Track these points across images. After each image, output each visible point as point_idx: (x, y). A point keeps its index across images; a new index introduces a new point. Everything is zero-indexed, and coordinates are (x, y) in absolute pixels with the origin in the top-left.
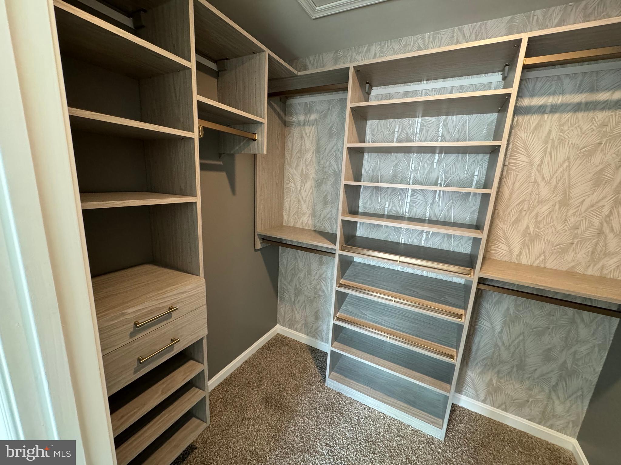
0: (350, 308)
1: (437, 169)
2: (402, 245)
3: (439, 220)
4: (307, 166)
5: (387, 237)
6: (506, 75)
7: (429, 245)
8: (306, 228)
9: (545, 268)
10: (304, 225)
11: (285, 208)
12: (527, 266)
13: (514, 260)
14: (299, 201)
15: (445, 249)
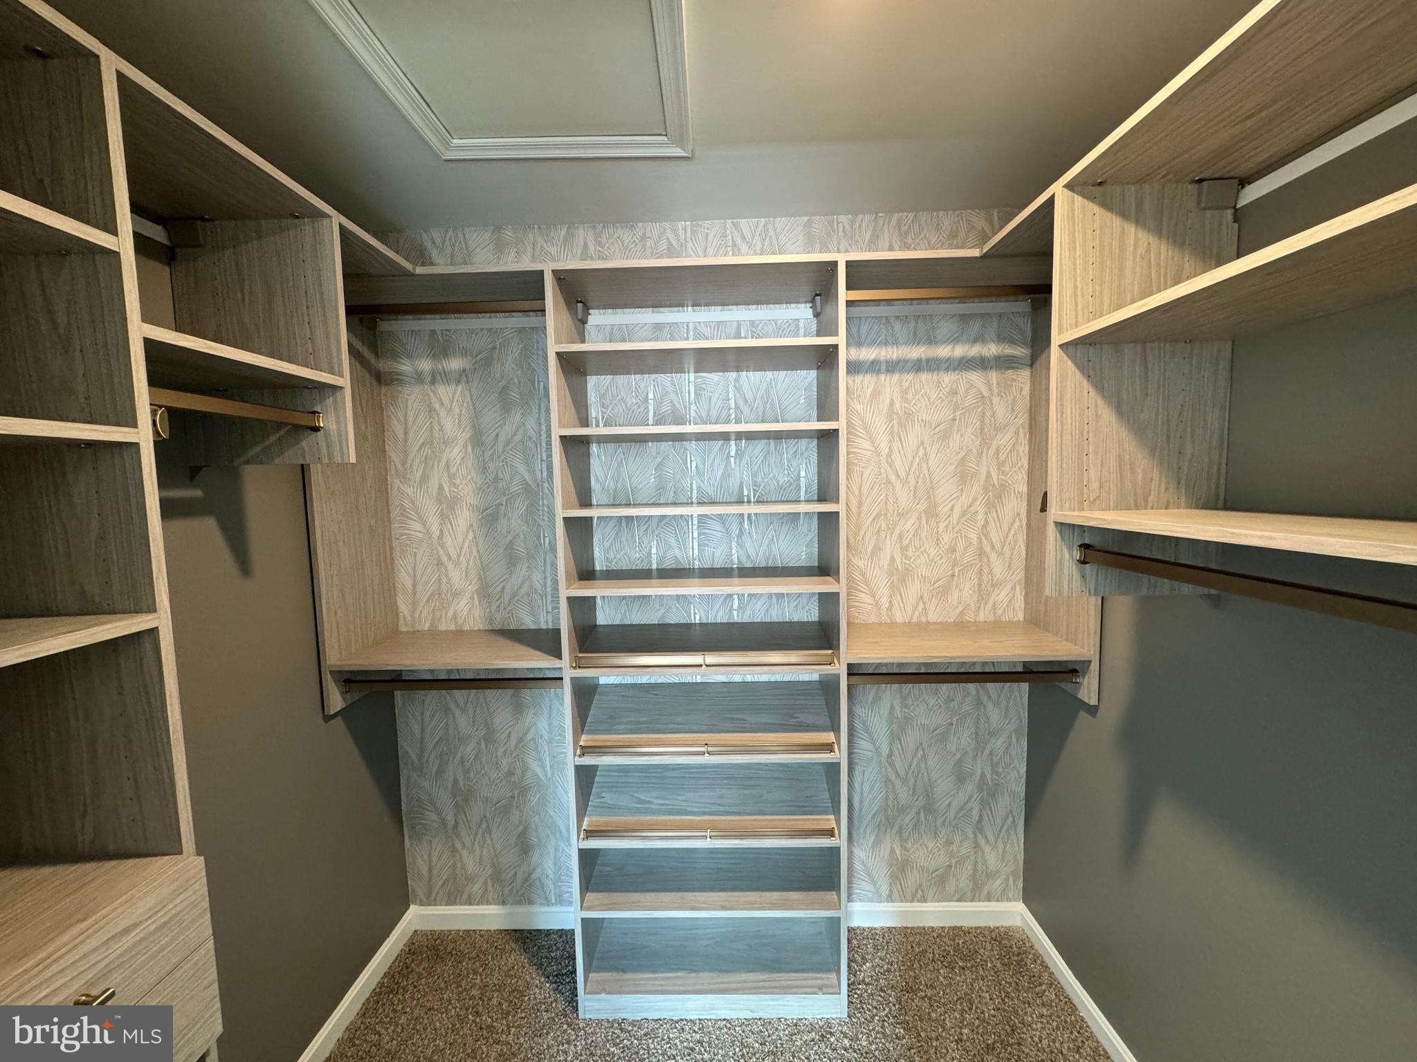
0: (609, 798)
1: (737, 468)
2: (697, 628)
3: (757, 565)
4: (452, 477)
5: (663, 616)
6: (819, 310)
7: (746, 618)
8: (466, 627)
9: (928, 623)
10: (460, 621)
11: (399, 586)
12: (904, 624)
13: (885, 618)
14: (440, 563)
15: (776, 620)
